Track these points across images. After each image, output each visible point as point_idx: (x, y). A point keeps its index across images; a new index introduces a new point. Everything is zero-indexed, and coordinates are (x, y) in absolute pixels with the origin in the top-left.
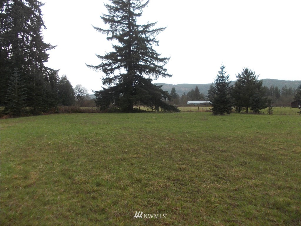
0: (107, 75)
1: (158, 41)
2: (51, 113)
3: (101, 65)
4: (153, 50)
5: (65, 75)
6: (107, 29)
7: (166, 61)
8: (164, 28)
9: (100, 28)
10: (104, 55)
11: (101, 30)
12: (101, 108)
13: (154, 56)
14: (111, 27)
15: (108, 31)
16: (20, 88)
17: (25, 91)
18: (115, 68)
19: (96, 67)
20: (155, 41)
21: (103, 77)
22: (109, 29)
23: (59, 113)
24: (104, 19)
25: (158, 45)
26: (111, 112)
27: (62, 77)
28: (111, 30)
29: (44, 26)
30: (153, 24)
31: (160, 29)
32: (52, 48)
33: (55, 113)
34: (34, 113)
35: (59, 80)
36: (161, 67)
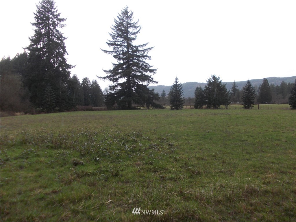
0: (114, 83)
1: (150, 57)
2: (71, 111)
3: (107, 76)
4: (146, 63)
5: (95, 80)
6: (111, 51)
7: (155, 71)
8: (153, 48)
9: (106, 50)
10: (108, 70)
11: (107, 51)
12: (108, 107)
13: (147, 68)
14: (114, 49)
15: (112, 52)
16: (51, 95)
17: (54, 97)
18: (119, 78)
19: (104, 78)
20: (148, 57)
21: (109, 85)
22: (113, 51)
23: (77, 111)
24: (109, 44)
25: (150, 59)
26: (115, 109)
27: (93, 82)
28: (114, 51)
29: (67, 53)
30: (146, 44)
31: (149, 48)
32: (73, 67)
33: (74, 111)
34: (60, 111)
35: (90, 84)
36: (150, 77)
